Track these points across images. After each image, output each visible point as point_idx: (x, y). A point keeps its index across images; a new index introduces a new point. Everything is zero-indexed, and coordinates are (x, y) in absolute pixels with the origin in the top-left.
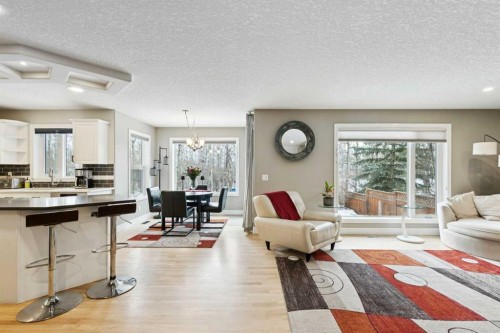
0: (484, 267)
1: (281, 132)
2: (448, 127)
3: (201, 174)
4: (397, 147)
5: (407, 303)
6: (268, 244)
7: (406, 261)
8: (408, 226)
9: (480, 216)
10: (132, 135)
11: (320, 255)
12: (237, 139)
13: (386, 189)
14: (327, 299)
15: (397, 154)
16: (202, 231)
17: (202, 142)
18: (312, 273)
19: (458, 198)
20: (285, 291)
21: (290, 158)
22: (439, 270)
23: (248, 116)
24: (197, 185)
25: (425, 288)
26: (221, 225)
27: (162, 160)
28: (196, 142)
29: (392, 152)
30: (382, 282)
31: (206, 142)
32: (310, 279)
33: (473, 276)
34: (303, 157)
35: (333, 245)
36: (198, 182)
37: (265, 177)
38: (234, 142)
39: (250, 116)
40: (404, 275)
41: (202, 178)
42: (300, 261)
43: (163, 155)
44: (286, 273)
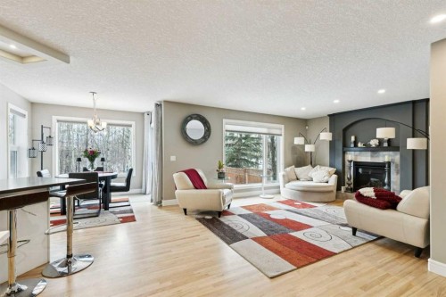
0: (304, 206)
1: (186, 121)
2: (283, 126)
3: (101, 156)
4: (244, 136)
5: (282, 227)
6: (185, 210)
7: (272, 209)
8: (266, 188)
9: (298, 179)
10: (12, 111)
11: (225, 213)
12: (133, 123)
13: (237, 166)
14: (245, 234)
15: (243, 141)
16: (110, 210)
17: (104, 125)
18: (227, 223)
19: (288, 169)
20: (218, 236)
21: (194, 143)
22: (288, 210)
23: (157, 105)
24: (96, 166)
25: (286, 219)
26: (126, 203)
27: (45, 140)
28: (98, 124)
29: (240, 140)
30: (266, 221)
31: (109, 124)
32: (228, 226)
33: (301, 210)
34: (203, 143)
35: (229, 206)
36: (97, 163)
37: (173, 158)
38: (131, 126)
39: (158, 106)
40: (275, 215)
41: (103, 160)
42: (214, 218)
43: (46, 135)
44: (211, 226)
